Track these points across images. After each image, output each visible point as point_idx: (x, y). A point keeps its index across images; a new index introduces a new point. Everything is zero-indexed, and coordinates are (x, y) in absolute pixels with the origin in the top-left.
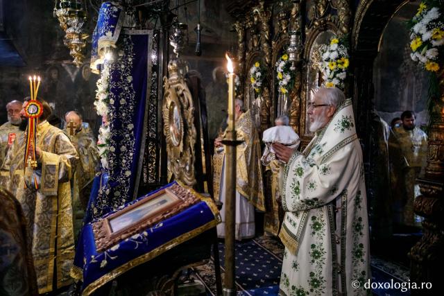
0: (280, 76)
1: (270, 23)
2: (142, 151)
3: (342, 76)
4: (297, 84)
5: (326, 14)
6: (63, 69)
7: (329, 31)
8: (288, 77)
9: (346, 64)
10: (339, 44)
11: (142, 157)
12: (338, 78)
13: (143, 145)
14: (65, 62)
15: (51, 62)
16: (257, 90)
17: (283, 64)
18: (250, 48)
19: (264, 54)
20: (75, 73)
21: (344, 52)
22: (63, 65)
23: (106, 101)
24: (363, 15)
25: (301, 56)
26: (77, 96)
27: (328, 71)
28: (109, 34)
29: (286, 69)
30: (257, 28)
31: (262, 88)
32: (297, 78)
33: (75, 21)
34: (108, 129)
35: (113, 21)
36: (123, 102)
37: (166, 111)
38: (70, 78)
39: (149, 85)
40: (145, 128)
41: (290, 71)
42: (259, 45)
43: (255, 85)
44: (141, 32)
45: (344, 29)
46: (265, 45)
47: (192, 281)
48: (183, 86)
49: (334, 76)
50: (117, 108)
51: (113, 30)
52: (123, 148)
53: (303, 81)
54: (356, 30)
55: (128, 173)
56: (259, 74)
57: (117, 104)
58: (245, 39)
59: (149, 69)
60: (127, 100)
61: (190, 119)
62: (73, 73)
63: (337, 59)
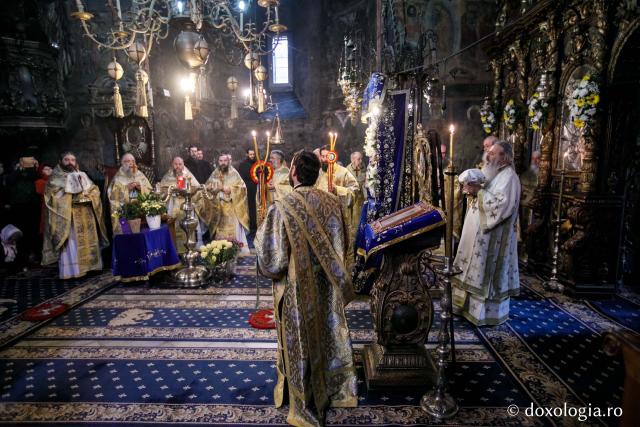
0: (531, 114)
1: (527, 60)
2: (400, 183)
3: (592, 112)
4: (550, 120)
5: (582, 49)
6: (336, 117)
7: (586, 65)
8: (540, 114)
9: (597, 99)
10: (590, 81)
11: (400, 188)
12: (587, 114)
13: (401, 179)
14: (337, 112)
15: (327, 113)
16: (511, 127)
17: (534, 102)
18: (507, 85)
19: (520, 91)
20: (345, 120)
21: (595, 88)
22: (336, 114)
23: (374, 146)
24: (621, 48)
25: (556, 92)
26: (346, 139)
27: (576, 108)
28: (377, 97)
29: (538, 106)
30: (514, 65)
31: (515, 125)
32: (551, 115)
33: (354, 90)
34: (376, 167)
35: (380, 87)
36: (386, 146)
37: (415, 154)
38: (341, 124)
39: (406, 132)
40: (403, 166)
41: (542, 108)
42: (515, 82)
43: (509, 123)
44: (400, 92)
45: (599, 64)
46: (521, 82)
47: (437, 287)
48: (426, 140)
49: (583, 113)
50: (382, 151)
51: (380, 94)
52: (386, 181)
53: (557, 116)
54: (613, 64)
55: (390, 200)
56: (512, 111)
57: (382, 148)
58: (502, 76)
59: (406, 120)
60: (390, 145)
61: (429, 161)
62: (343, 119)
63: (586, 96)
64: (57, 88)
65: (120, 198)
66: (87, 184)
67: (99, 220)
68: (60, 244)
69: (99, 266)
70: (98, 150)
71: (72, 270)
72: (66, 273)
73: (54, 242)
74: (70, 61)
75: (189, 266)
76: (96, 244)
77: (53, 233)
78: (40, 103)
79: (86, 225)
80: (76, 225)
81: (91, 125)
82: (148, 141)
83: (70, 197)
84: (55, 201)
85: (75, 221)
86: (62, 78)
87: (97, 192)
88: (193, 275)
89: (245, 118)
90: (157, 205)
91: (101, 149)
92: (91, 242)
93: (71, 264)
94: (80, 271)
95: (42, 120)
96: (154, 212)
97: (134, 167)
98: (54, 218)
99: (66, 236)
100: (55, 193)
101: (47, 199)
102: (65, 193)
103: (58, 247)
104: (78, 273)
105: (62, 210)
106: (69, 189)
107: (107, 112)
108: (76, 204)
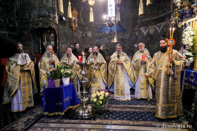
14: (142, 28)
15: (136, 29)
20: (146, 32)
22: (141, 29)
26: (147, 41)
38: (144, 34)
62: (145, 32)
64: (13, 16)
65: (44, 68)
66: (29, 60)
67: (33, 79)
68: (13, 93)
69: (32, 104)
70: (31, 46)
71: (19, 107)
72: (15, 109)
73: (10, 92)
74: (19, 3)
75: (83, 106)
76: (32, 92)
77: (9, 87)
78: (5, 21)
79: (27, 82)
80: (22, 82)
81: (28, 34)
82: (55, 41)
83: (20, 67)
84: (11, 69)
85: (21, 80)
86: (16, 11)
87: (33, 64)
88: (86, 111)
89: (96, 32)
90: (69, 71)
91: (32, 45)
92: (29, 91)
93: (18, 104)
94: (23, 107)
95: (5, 30)
96: (67, 75)
97: (52, 52)
98: (10, 79)
99: (16, 88)
100: (12, 64)
101: (7, 68)
102: (17, 65)
103: (11, 95)
104: (21, 109)
105: (15, 74)
106: (19, 63)
107: (38, 26)
108: (22, 71)
